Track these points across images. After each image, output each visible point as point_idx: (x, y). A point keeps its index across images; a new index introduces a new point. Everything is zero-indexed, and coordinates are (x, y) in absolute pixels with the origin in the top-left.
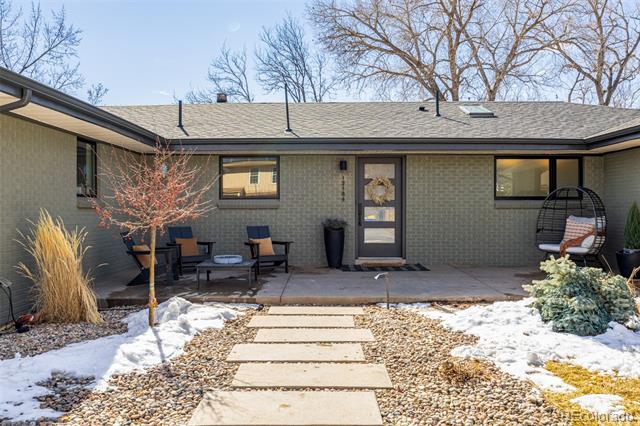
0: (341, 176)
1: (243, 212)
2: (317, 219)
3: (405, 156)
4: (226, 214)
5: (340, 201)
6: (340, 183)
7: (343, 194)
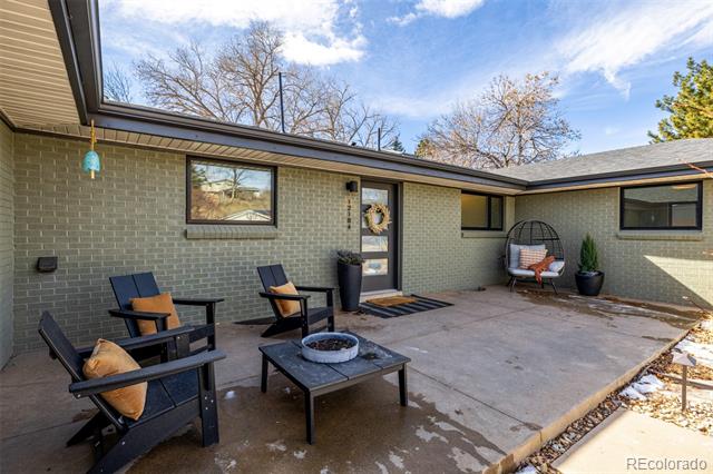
0: (346, 200)
1: (226, 244)
2: (322, 251)
3: (402, 182)
4: (198, 247)
5: (345, 229)
6: (346, 208)
7: (349, 220)
